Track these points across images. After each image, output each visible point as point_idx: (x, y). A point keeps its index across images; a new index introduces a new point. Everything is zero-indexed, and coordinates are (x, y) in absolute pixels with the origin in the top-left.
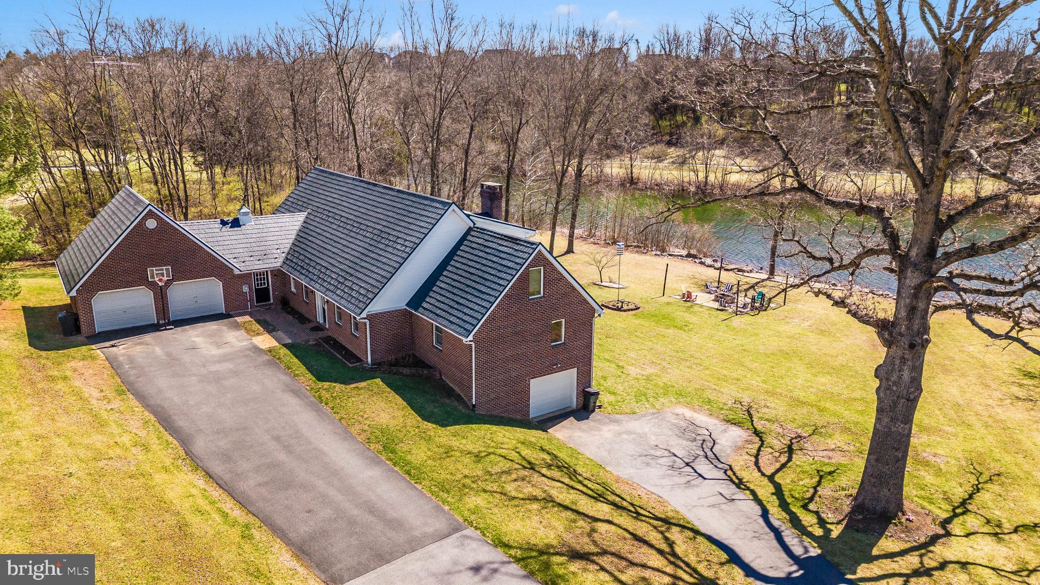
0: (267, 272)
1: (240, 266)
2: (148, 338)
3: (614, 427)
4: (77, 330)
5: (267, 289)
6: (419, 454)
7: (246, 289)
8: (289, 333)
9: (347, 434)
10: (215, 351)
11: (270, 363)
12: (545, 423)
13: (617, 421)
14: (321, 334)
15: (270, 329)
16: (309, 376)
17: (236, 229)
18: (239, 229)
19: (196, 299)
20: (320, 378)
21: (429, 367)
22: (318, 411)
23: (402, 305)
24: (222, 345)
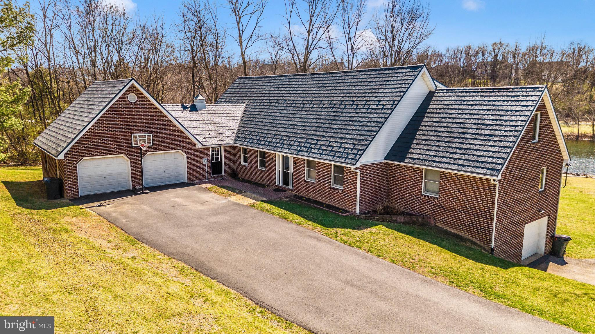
0: (220, 147)
4: (60, 193)
5: (220, 163)
7: (205, 161)
17: (194, 112)
18: (197, 112)
19: (164, 169)
24: (203, 203)
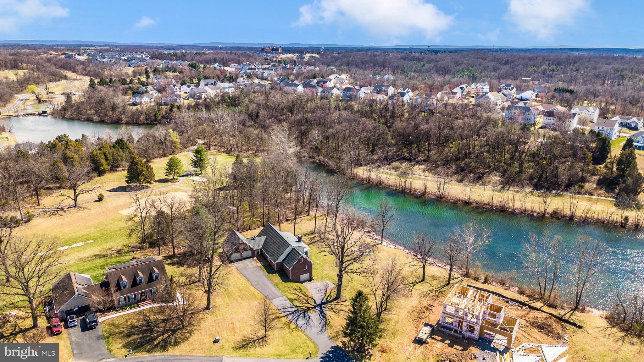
1: (254, 248)
2: (240, 262)
3: (314, 284)
5: (259, 253)
6: (280, 286)
8: (263, 263)
9: (271, 283)
10: (251, 266)
11: (260, 269)
12: (302, 282)
13: (315, 282)
14: (268, 263)
15: (260, 261)
16: (266, 272)
18: (254, 240)
19: (247, 254)
20: (268, 273)
21: (285, 272)
22: (268, 279)
23: (281, 261)
24: (252, 264)
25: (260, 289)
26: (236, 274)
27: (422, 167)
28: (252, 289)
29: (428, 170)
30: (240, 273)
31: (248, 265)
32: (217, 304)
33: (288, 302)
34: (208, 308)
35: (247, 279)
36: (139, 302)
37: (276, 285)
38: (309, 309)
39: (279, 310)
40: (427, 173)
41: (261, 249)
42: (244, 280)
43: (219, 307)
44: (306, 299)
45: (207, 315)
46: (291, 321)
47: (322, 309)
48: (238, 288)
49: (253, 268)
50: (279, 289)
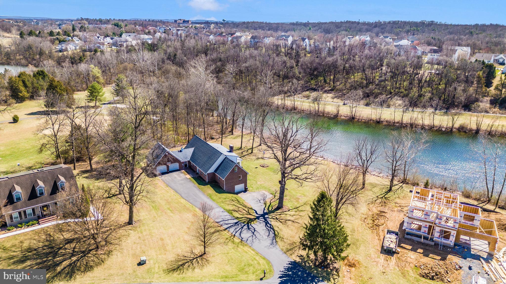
0: (187, 161)
1: (182, 160)
2: (167, 175)
3: (250, 194)
5: (187, 165)
6: (215, 198)
7: (183, 165)
8: (193, 175)
9: (204, 194)
10: (179, 179)
11: (190, 181)
12: (237, 193)
13: (251, 193)
14: (198, 175)
15: (189, 173)
16: (197, 184)
18: (181, 152)
19: (174, 167)
20: (199, 184)
21: (218, 183)
22: (199, 190)
23: (213, 171)
24: (180, 177)
25: (191, 201)
26: (163, 186)
27: (330, 95)
28: (183, 201)
29: (336, 97)
30: (168, 185)
31: (176, 178)
32: (142, 218)
33: (226, 213)
34: (130, 223)
35: (176, 192)
36: (39, 218)
37: (210, 196)
38: (251, 220)
39: (217, 222)
40: (335, 100)
41: (189, 161)
42: (172, 192)
43: (144, 222)
44: (247, 210)
45: (130, 231)
46: (235, 235)
47: (265, 220)
48: (167, 200)
49: (182, 180)
50: (214, 200)
